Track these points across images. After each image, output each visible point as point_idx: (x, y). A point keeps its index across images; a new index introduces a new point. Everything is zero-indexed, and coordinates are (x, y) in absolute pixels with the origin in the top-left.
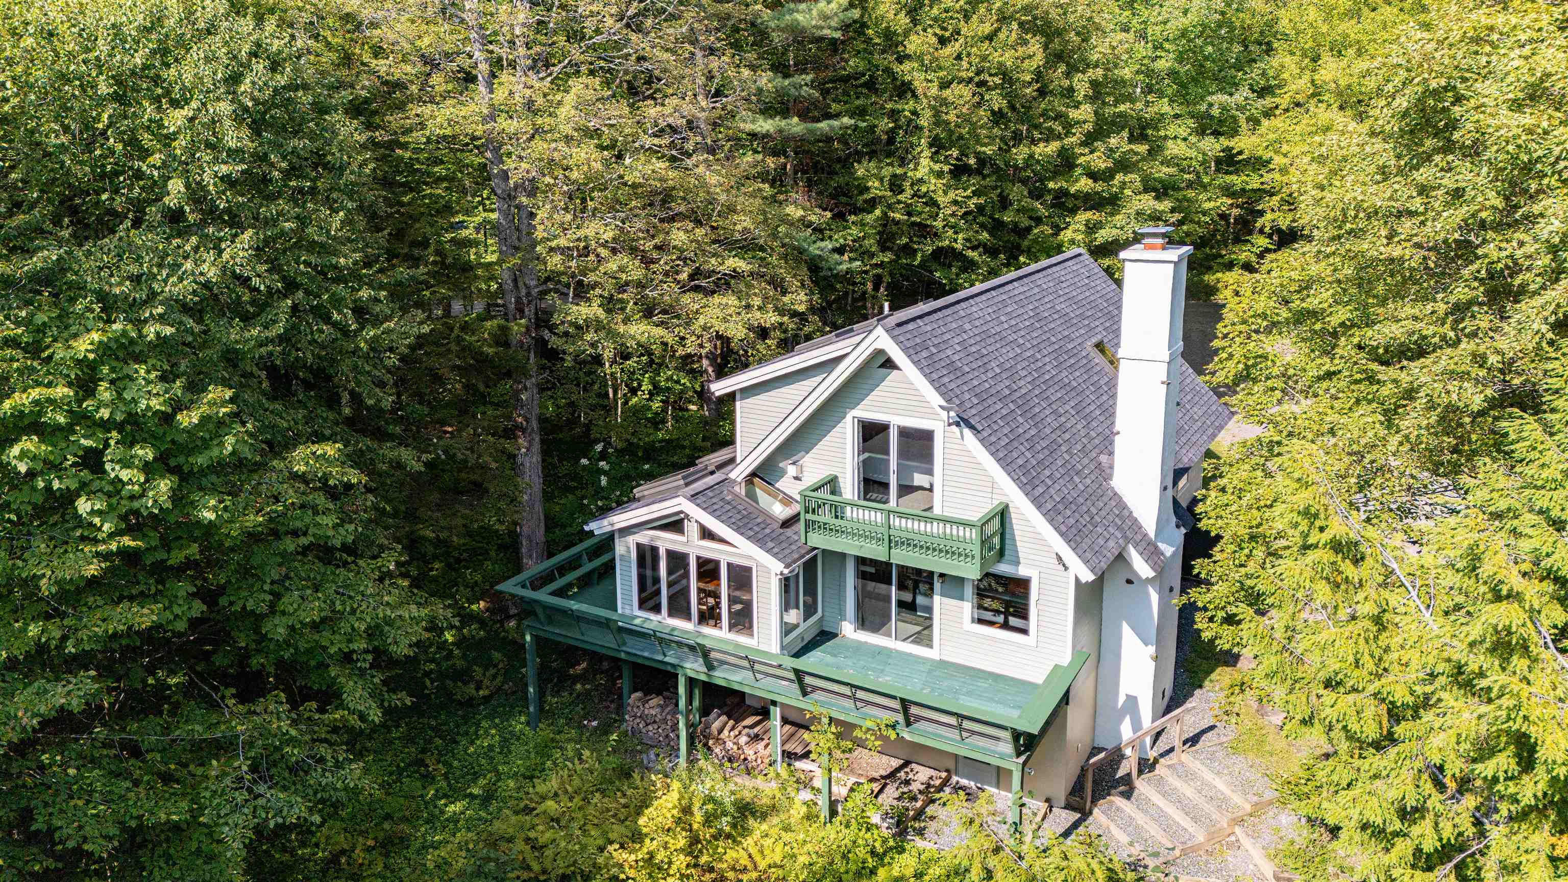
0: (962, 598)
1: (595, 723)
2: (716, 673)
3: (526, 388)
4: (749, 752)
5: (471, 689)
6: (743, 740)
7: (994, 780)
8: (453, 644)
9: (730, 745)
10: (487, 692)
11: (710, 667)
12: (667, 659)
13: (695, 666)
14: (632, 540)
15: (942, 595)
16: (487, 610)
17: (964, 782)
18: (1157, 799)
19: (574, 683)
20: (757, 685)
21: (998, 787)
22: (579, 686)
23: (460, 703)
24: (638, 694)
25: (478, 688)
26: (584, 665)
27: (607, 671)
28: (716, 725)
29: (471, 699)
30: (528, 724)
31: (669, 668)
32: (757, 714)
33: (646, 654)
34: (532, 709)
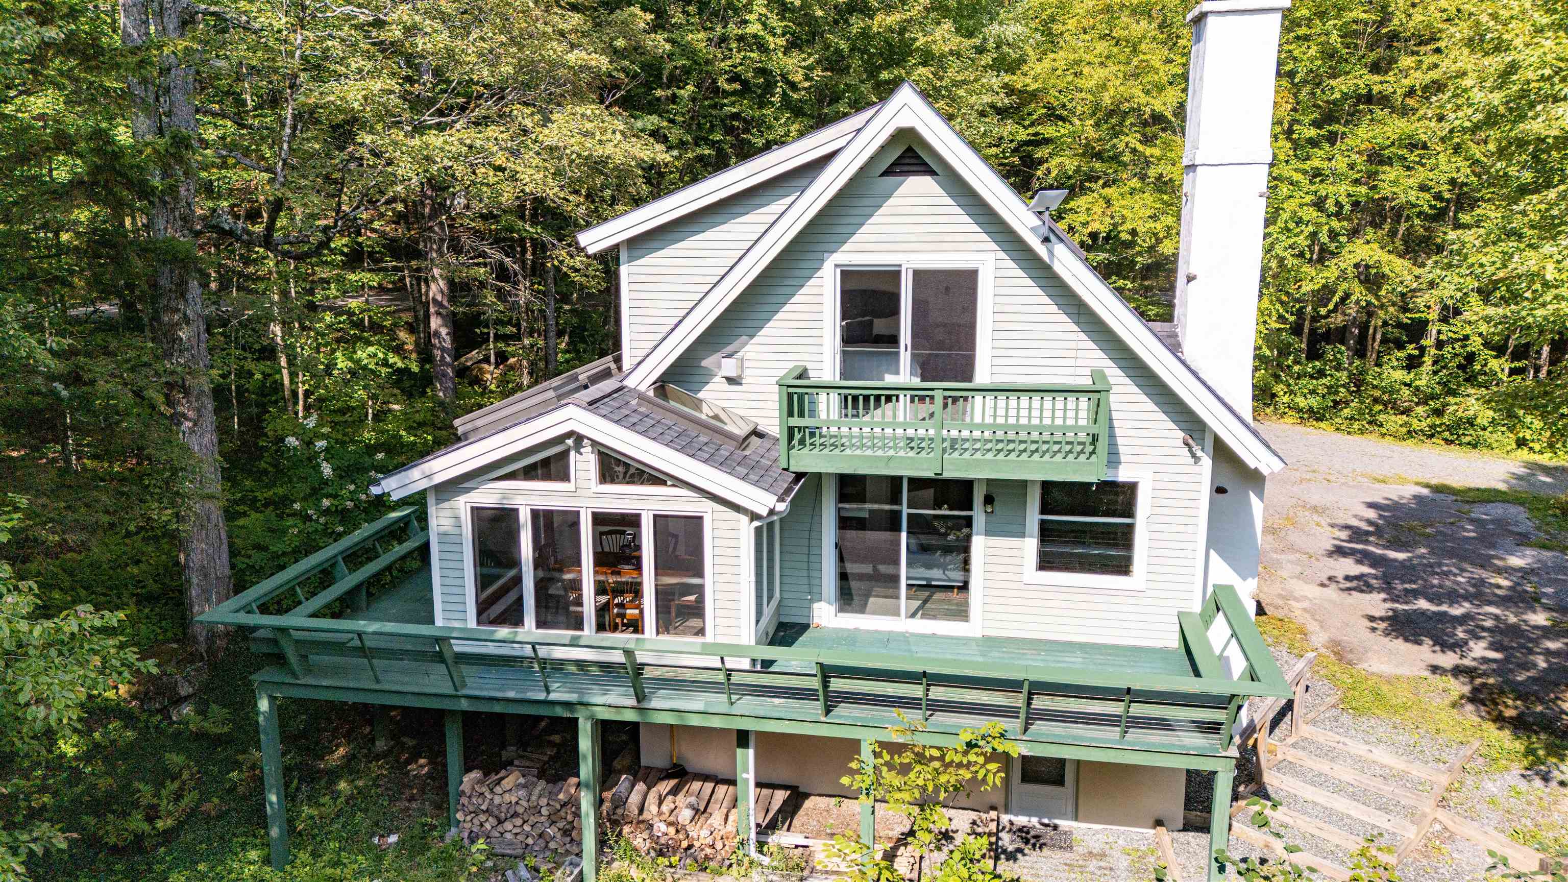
0: (1022, 535)
1: (393, 839)
2: (654, 703)
3: (187, 320)
4: (701, 834)
5: (137, 823)
6: (685, 815)
7: (1070, 808)
8: (76, 758)
9: (660, 828)
10: (170, 822)
11: (640, 697)
12: (553, 696)
13: (613, 698)
14: (463, 504)
15: (989, 533)
16: (134, 697)
17: (1021, 820)
18: (1308, 792)
19: (332, 782)
20: (735, 710)
21: (1076, 819)
22: (342, 785)
23: (115, 850)
24: (475, 774)
25: (150, 819)
26: (341, 751)
27: (384, 755)
28: (634, 799)
29: (139, 838)
30: (267, 861)
31: (560, 712)
32: (669, 777)
33: (511, 694)
34: (275, 832)
